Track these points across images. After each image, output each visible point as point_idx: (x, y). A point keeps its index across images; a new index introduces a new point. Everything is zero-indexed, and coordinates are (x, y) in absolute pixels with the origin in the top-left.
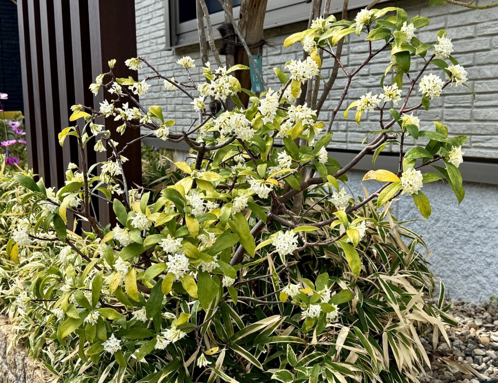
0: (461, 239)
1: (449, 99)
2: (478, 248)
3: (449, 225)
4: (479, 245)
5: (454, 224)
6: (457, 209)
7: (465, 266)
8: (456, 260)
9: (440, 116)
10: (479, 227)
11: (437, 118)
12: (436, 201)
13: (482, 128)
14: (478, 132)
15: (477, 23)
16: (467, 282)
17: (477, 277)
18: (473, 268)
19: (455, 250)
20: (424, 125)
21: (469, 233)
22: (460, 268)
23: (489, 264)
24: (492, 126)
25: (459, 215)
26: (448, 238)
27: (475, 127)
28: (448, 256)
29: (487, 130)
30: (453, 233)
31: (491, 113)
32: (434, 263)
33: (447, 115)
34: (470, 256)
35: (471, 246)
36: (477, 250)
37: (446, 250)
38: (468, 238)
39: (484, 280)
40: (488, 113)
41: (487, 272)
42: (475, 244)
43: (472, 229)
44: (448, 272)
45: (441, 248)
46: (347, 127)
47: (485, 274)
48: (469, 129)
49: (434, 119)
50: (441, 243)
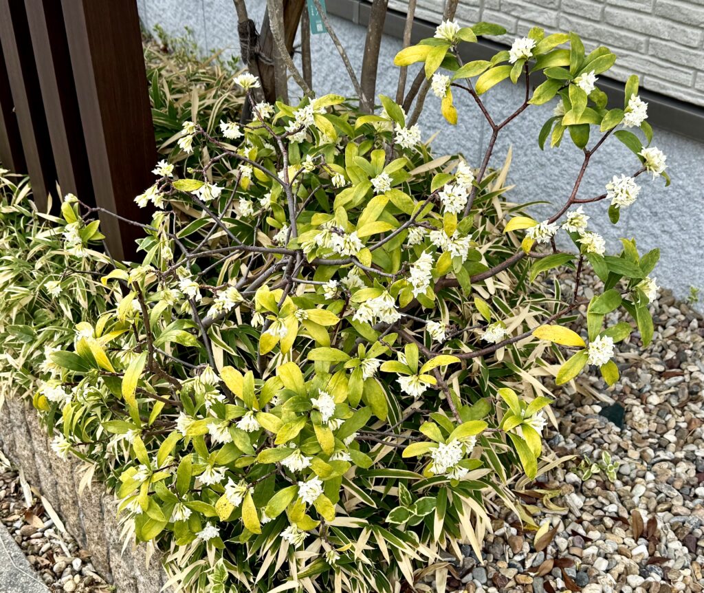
0: (570, 172)
2: (592, 189)
4: (593, 184)
8: (560, 197)
9: (557, 4)
10: (595, 162)
11: (552, 6)
12: (539, 114)
13: (616, 38)
14: (610, 41)
19: (560, 184)
20: (532, 11)
24: (631, 38)
26: (552, 166)
27: (607, 34)
28: (550, 190)
29: (623, 42)
30: (559, 162)
31: (631, 20)
32: (530, 194)
33: (567, 5)
37: (549, 181)
40: (627, 19)
42: (589, 182)
44: (548, 209)
45: (542, 178)
47: (598, 222)
48: (597, 34)
49: (547, 6)
50: (541, 172)
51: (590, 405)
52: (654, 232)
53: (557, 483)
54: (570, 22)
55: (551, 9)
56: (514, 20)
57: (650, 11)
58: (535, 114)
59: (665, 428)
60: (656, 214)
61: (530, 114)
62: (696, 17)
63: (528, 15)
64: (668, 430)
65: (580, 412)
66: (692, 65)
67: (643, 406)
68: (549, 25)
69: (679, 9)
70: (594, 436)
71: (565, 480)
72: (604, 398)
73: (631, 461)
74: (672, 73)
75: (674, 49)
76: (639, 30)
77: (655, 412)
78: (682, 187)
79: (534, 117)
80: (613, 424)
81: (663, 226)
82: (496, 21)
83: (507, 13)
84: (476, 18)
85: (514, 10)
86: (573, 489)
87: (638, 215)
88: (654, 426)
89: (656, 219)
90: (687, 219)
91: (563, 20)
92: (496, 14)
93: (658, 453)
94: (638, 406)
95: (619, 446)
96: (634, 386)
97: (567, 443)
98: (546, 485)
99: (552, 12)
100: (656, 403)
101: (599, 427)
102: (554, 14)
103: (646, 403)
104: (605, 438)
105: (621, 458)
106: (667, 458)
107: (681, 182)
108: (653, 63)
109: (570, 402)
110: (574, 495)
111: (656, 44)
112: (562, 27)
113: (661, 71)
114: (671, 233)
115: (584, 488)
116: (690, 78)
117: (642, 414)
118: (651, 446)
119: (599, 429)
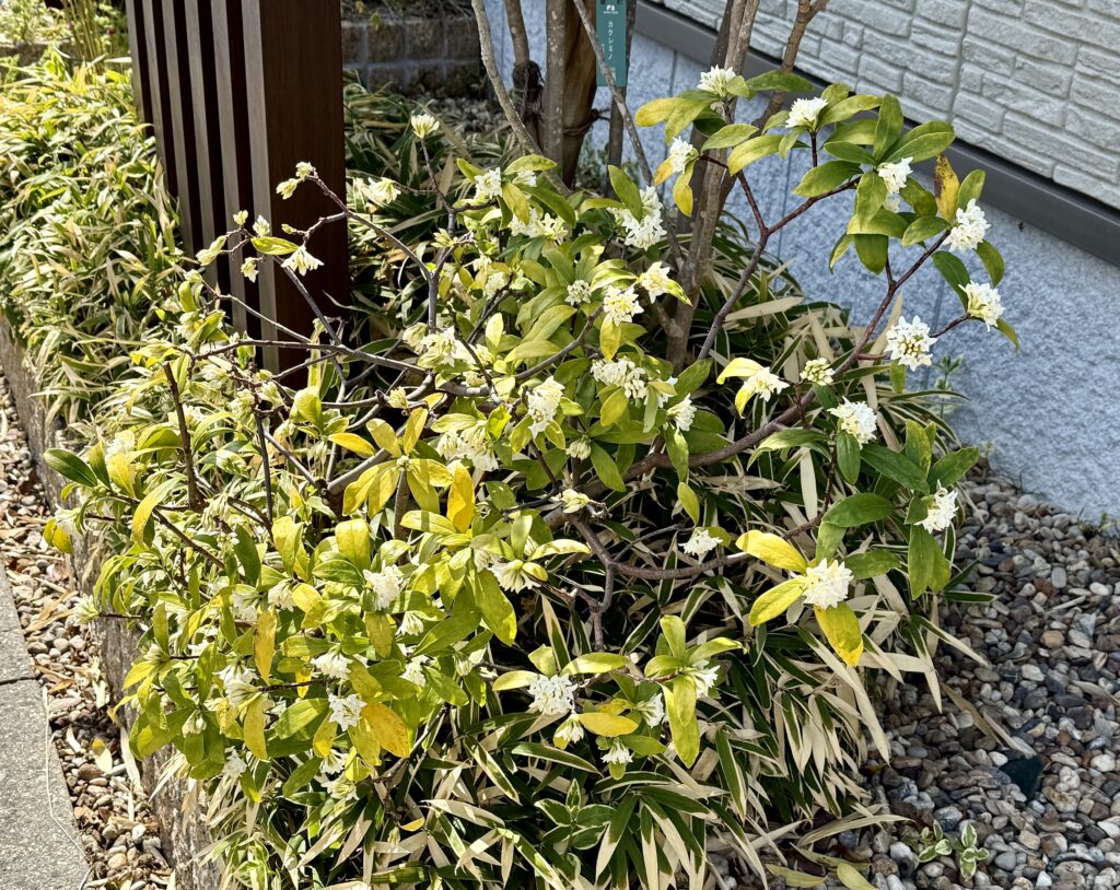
0: (1067, 371)
1: (1087, 57)
2: (1098, 403)
3: (1047, 332)
4: (1101, 395)
5: (1058, 334)
6: (1069, 303)
7: (1065, 431)
8: (1049, 412)
9: (1064, 89)
10: (1107, 358)
11: (1057, 92)
12: (1029, 270)
16: (1064, 463)
17: (1084, 460)
18: (1079, 440)
19: (1049, 389)
20: (1027, 98)
21: (1086, 364)
22: (1055, 432)
25: (1072, 318)
26: (1041, 358)
28: (1035, 399)
30: (1052, 353)
32: (1004, 402)
33: (1079, 92)
34: (1079, 414)
35: (1084, 392)
36: (1096, 406)
37: (1033, 383)
38: (1080, 374)
39: (1097, 473)
41: (1107, 459)
42: (1094, 391)
43: (1091, 358)
44: (1028, 430)
45: (1024, 377)
46: (862, 42)
47: (1102, 461)
49: (1049, 91)
50: (1025, 366)
51: (988, 752)
53: (869, 853)
54: (1081, 121)
55: (1056, 97)
56: (998, 111)
58: (1022, 268)
59: (1105, 811)
61: (1016, 267)
63: (1020, 105)
64: (1111, 816)
65: (967, 759)
67: (1082, 770)
68: (1049, 122)
70: (972, 798)
71: (888, 853)
72: (1017, 744)
73: (1022, 849)
77: (1098, 783)
79: (1020, 272)
80: (1016, 787)
82: (974, 110)
83: (991, 99)
84: (945, 104)
85: (1001, 94)
86: (895, 869)
88: (1088, 804)
91: (1071, 117)
92: (975, 99)
93: (1074, 846)
94: (1073, 768)
95: (1009, 823)
96: (1077, 735)
97: (920, 799)
98: (851, 852)
99: (1056, 101)
100: (1105, 768)
101: (986, 786)
102: (1058, 105)
103: (1089, 765)
104: (989, 805)
105: (1007, 842)
106: (1088, 857)
109: (957, 739)
110: (894, 879)
112: (1068, 128)
115: (920, 873)
117: (1075, 782)
118: (1067, 833)
119: (986, 790)
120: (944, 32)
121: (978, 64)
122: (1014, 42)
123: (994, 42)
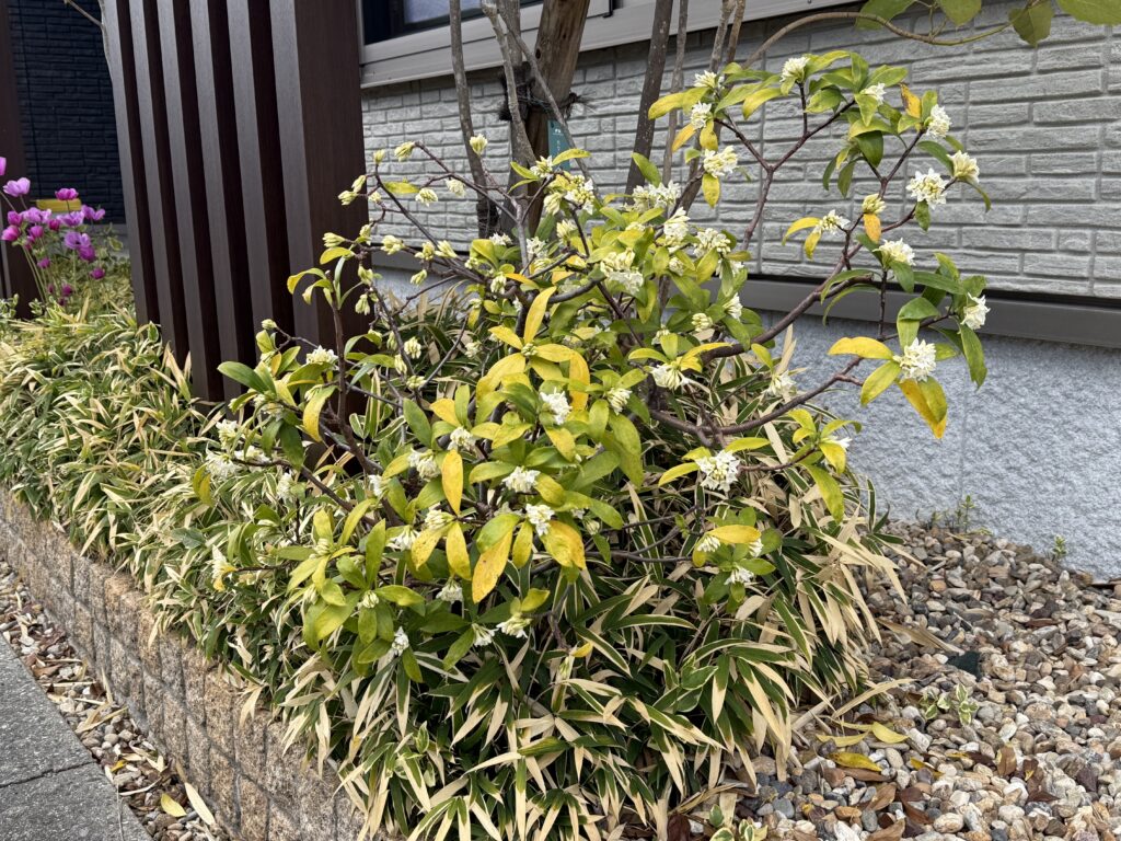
1: (862, 188)
7: (888, 461)
15: (913, 61)
17: (909, 478)
18: (901, 464)
22: (880, 464)
23: (930, 458)
34: (896, 445)
35: (899, 427)
36: (910, 435)
38: (893, 415)
39: (921, 484)
41: (926, 471)
43: (900, 401)
47: (923, 473)
51: (932, 655)
52: (997, 472)
53: (890, 714)
57: (958, 196)
59: (1038, 675)
60: (995, 448)
62: (1015, 189)
64: (1042, 677)
66: (1017, 245)
67: (1005, 654)
69: (993, 186)
70: (939, 680)
71: (902, 715)
72: (951, 647)
73: (994, 704)
74: (993, 261)
75: (993, 232)
76: (948, 221)
77: (1023, 660)
78: (1025, 406)
80: (966, 672)
81: (1008, 461)
86: (913, 725)
87: (974, 453)
88: (1022, 673)
89: (996, 454)
90: (1038, 446)
93: (1031, 696)
94: (997, 654)
95: (976, 689)
96: (991, 634)
97: (902, 685)
98: (875, 718)
100: (1022, 650)
101: (946, 672)
103: (1009, 651)
104: (956, 681)
105: (980, 701)
106: (1044, 701)
107: (1022, 400)
108: (970, 255)
109: (905, 650)
110: (915, 731)
111: (970, 232)
113: (981, 262)
114: (1019, 469)
115: (930, 727)
116: (1016, 262)
117: (1004, 663)
118: (1020, 688)
120: (745, 206)
121: (775, 220)
122: (802, 196)
123: (785, 202)
